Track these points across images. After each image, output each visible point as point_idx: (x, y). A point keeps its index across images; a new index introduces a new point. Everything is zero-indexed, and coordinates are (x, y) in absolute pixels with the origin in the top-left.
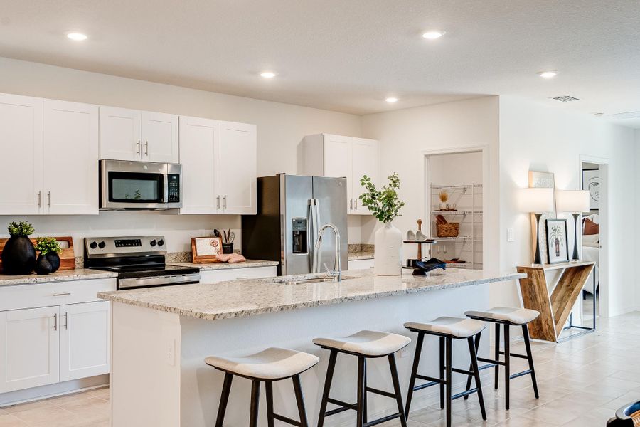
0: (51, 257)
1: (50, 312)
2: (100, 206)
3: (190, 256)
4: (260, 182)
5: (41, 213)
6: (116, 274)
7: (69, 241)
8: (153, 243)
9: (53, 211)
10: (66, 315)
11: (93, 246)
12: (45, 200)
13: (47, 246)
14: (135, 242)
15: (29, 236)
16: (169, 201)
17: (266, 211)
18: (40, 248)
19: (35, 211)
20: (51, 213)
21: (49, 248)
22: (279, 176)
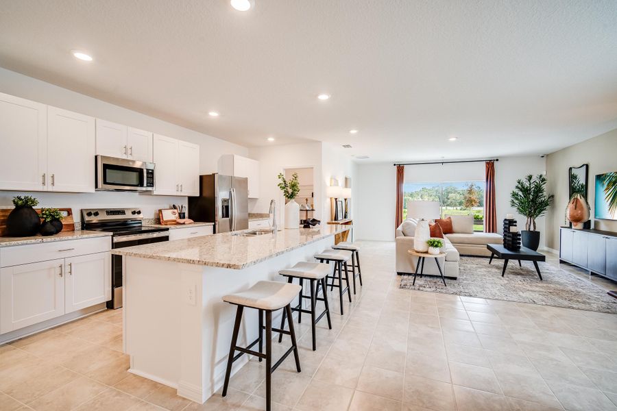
0: (55, 223)
1: (57, 264)
2: (96, 187)
3: (158, 220)
4: (201, 178)
5: (45, 190)
6: (112, 233)
7: (69, 212)
8: (134, 213)
9: (55, 189)
10: (70, 265)
11: (89, 214)
12: (48, 180)
13: (51, 215)
14: (122, 212)
15: (33, 207)
16: (147, 186)
17: (205, 194)
18: (45, 216)
19: (41, 188)
20: (54, 190)
21: (53, 216)
22: (214, 175)
